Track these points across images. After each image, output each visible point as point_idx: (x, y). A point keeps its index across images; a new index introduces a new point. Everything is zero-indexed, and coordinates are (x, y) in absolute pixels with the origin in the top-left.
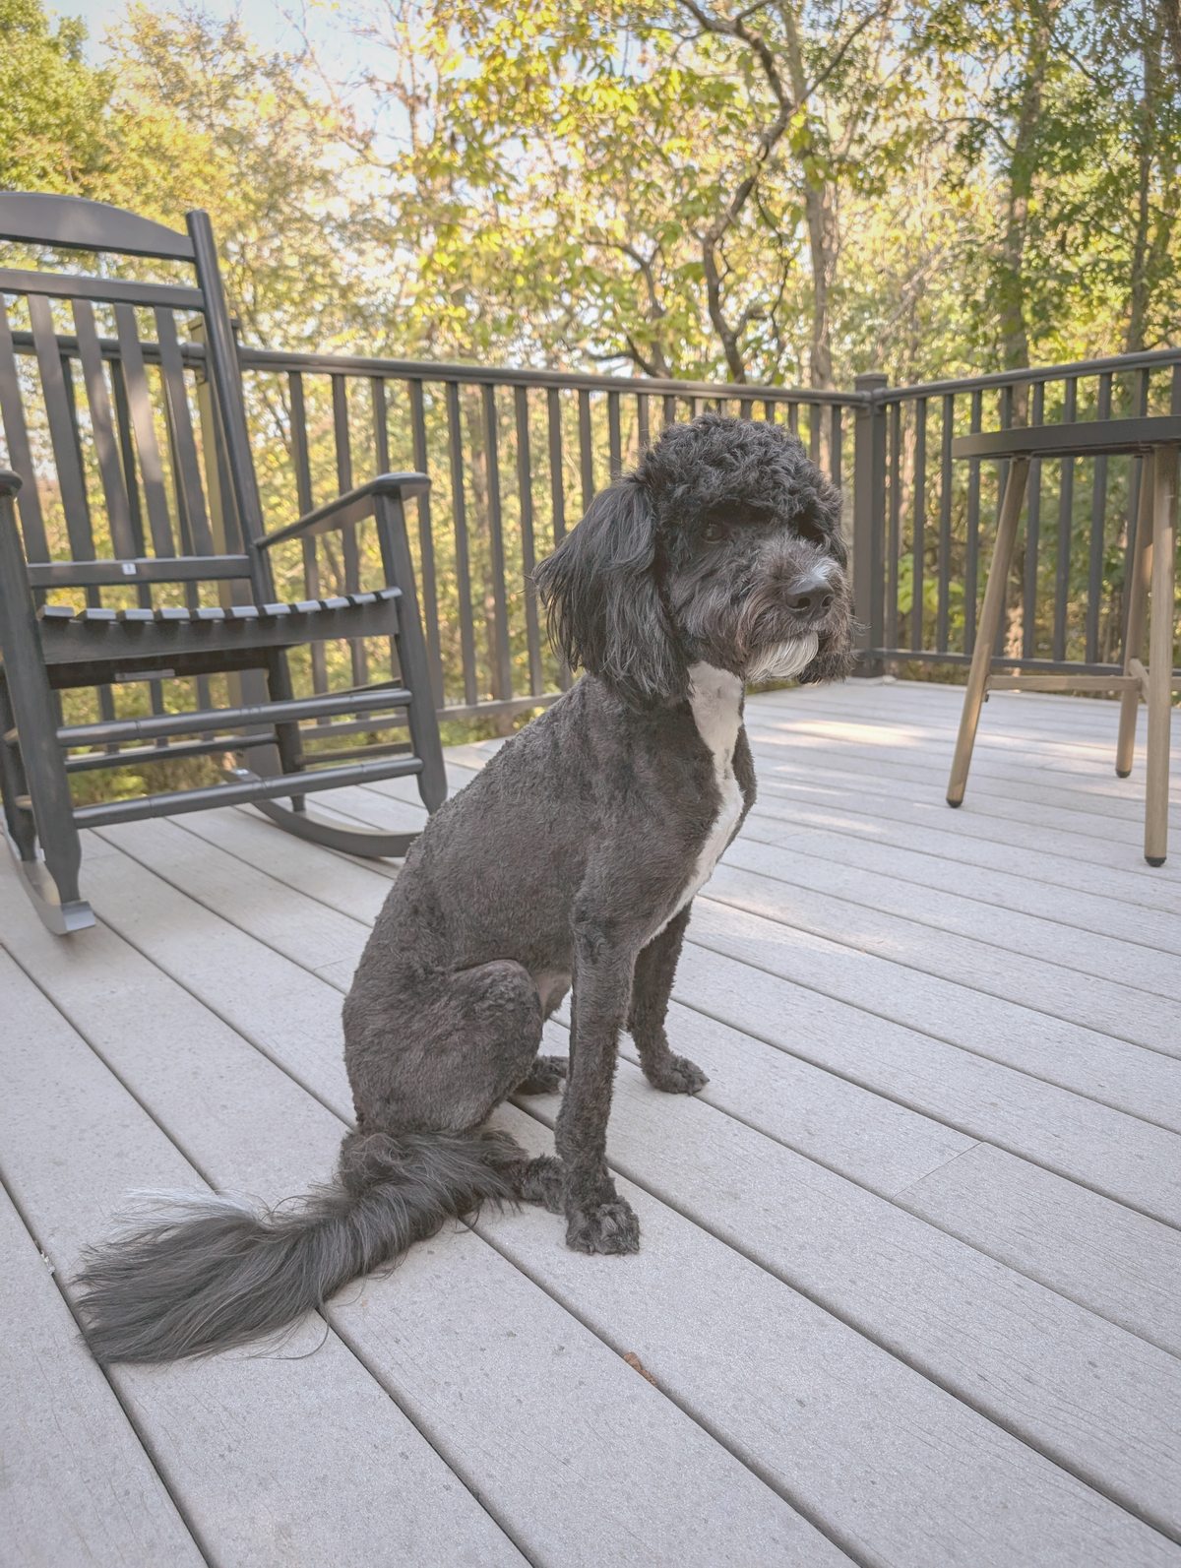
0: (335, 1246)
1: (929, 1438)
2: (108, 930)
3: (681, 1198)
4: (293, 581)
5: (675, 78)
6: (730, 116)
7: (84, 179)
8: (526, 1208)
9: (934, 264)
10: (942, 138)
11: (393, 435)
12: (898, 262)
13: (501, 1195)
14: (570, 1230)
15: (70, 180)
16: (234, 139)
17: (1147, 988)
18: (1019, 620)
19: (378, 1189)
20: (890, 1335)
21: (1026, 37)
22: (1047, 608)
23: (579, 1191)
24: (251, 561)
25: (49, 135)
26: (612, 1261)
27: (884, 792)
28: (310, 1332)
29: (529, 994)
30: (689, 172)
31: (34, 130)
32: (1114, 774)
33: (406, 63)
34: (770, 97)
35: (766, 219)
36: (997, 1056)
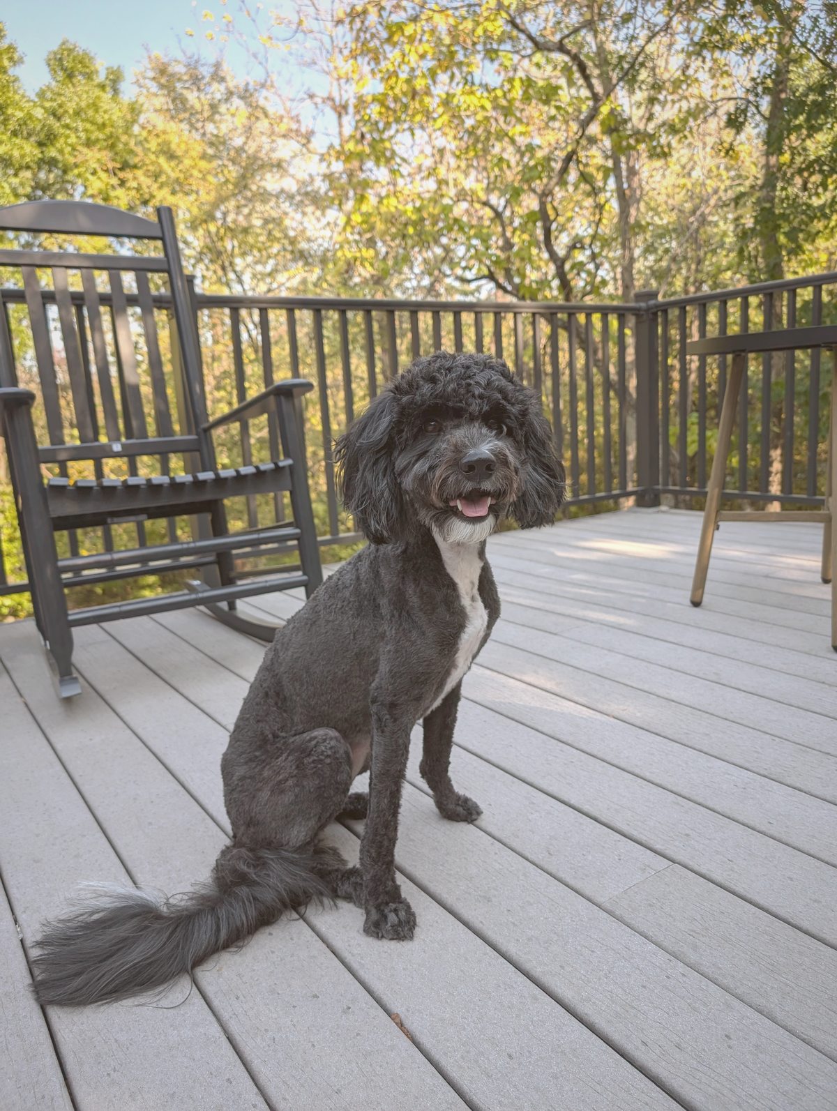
0: (203, 929)
1: (598, 1088)
2: (95, 694)
3: (450, 900)
4: (260, 440)
5: (517, 83)
6: (558, 108)
7: (121, 175)
8: (341, 903)
9: (712, 202)
10: (715, 113)
11: (328, 338)
12: (686, 201)
13: (321, 894)
14: (366, 922)
15: (112, 175)
16: (218, 143)
17: (818, 748)
18: (779, 458)
19: (237, 890)
20: (583, 1009)
21: (775, 39)
22: (804, 447)
23: (374, 893)
24: (199, 441)
25: (99, 146)
26: (394, 945)
27: (646, 594)
28: (182, 989)
29: (341, 751)
30: (531, 148)
31: (89, 144)
32: (820, 580)
33: (335, 83)
34: (585, 93)
35: (585, 177)
36: (696, 798)
